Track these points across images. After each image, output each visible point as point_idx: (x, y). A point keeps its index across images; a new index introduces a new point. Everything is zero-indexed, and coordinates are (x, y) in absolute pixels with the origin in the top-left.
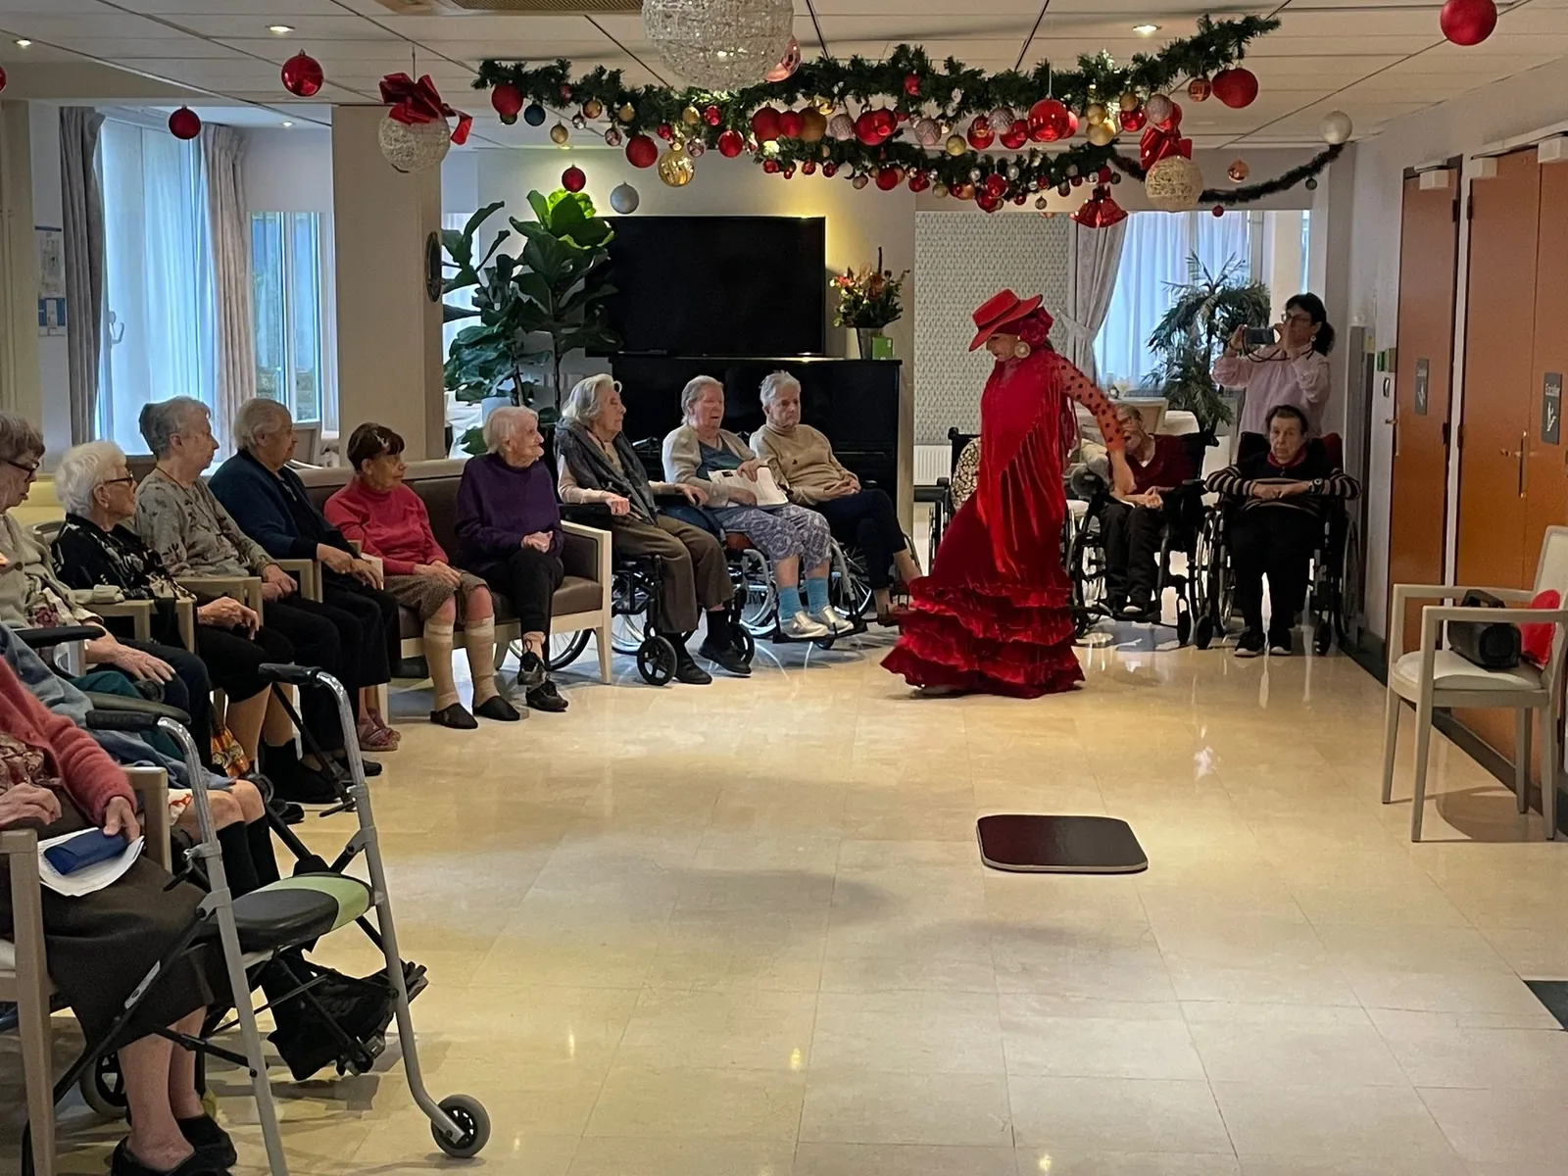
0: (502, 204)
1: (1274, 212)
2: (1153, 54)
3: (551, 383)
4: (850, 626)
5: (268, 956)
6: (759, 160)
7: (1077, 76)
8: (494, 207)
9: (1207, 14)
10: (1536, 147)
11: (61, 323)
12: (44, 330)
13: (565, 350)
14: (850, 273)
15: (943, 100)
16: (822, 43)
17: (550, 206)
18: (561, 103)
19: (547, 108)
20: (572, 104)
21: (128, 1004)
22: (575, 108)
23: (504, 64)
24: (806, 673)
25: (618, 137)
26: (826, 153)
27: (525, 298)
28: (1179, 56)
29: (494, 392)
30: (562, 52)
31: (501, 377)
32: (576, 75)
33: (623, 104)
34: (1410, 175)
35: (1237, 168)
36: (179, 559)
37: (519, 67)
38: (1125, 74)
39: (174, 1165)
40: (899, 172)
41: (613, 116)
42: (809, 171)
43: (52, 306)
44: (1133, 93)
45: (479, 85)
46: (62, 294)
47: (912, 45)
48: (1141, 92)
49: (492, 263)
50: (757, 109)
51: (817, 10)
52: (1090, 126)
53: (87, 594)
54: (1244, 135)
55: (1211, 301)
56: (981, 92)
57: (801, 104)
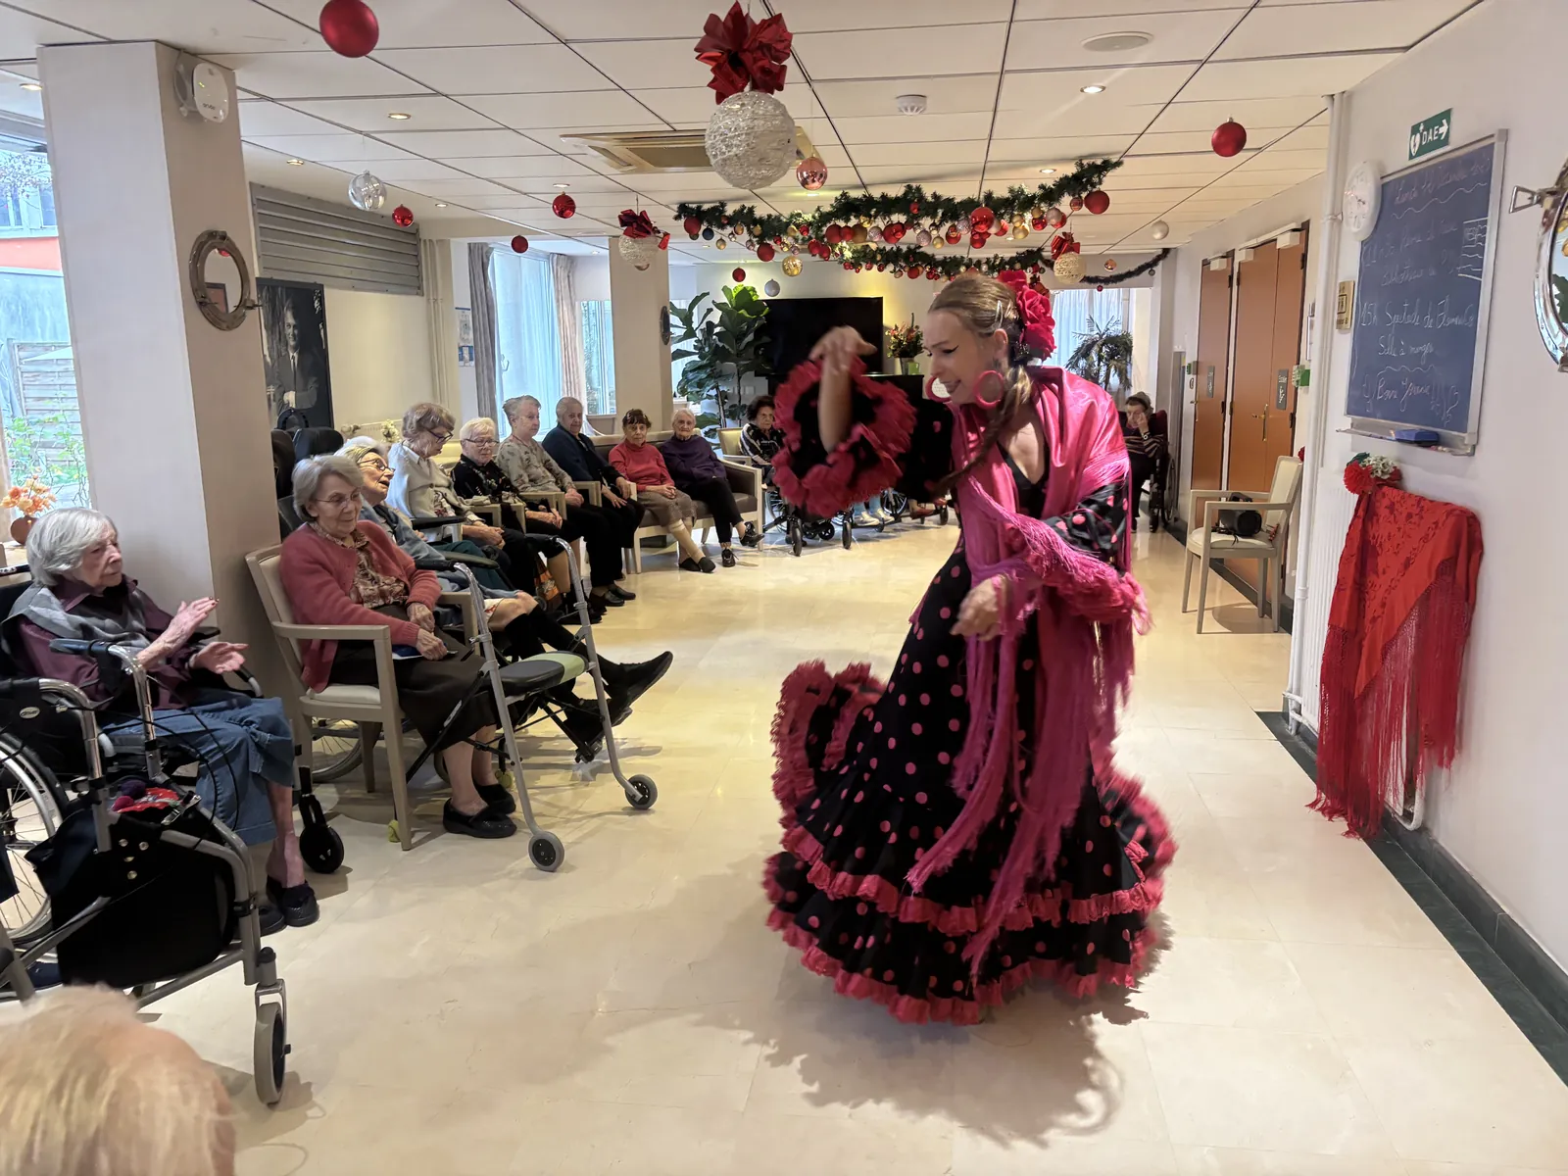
0: (708, 294)
1: (1135, 289)
2: (1050, 184)
3: (736, 392)
4: (892, 519)
5: (522, 698)
6: (841, 263)
7: (1007, 199)
8: (704, 295)
9: (1081, 159)
10: (1275, 240)
11: (471, 359)
12: (462, 363)
13: (743, 374)
14: (896, 328)
15: (934, 215)
16: (864, 186)
17: (734, 295)
18: (722, 226)
19: (714, 229)
20: (728, 227)
21: (446, 723)
22: (729, 229)
23: (690, 205)
24: (871, 545)
25: (753, 245)
26: (879, 258)
27: (721, 345)
28: (1067, 185)
29: (705, 396)
30: (721, 198)
31: (708, 388)
32: (730, 210)
33: (755, 225)
34: (1206, 263)
35: (1109, 262)
36: (524, 483)
37: (699, 208)
38: (1034, 197)
39: (476, 813)
40: (920, 269)
41: (750, 232)
42: (869, 269)
43: (466, 351)
44: (1039, 208)
45: (677, 218)
46: (472, 344)
47: (914, 185)
48: (1044, 207)
49: (704, 326)
50: (828, 225)
51: (857, 164)
52: (1015, 228)
53: (470, 500)
54: (1114, 245)
55: (1100, 343)
56: (953, 210)
57: (853, 222)
